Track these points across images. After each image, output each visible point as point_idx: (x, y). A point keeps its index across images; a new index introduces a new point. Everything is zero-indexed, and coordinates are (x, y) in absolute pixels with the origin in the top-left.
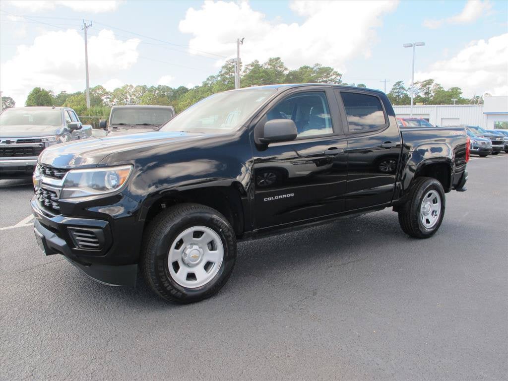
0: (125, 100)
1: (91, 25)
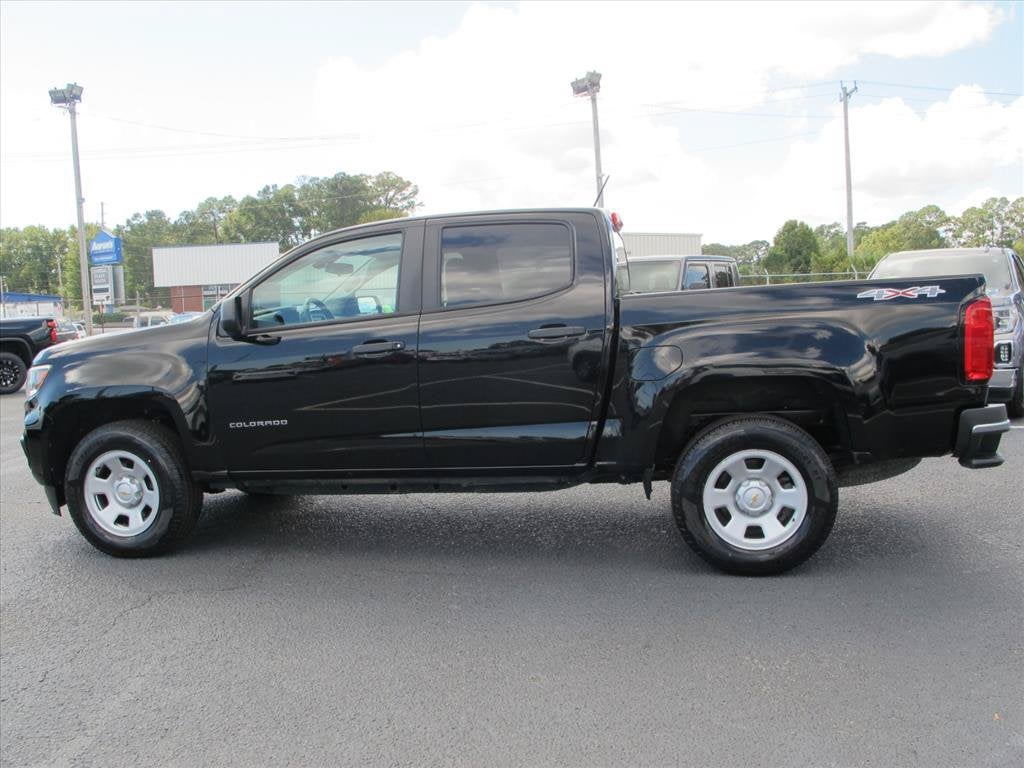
0: (988, 233)
1: (856, 88)
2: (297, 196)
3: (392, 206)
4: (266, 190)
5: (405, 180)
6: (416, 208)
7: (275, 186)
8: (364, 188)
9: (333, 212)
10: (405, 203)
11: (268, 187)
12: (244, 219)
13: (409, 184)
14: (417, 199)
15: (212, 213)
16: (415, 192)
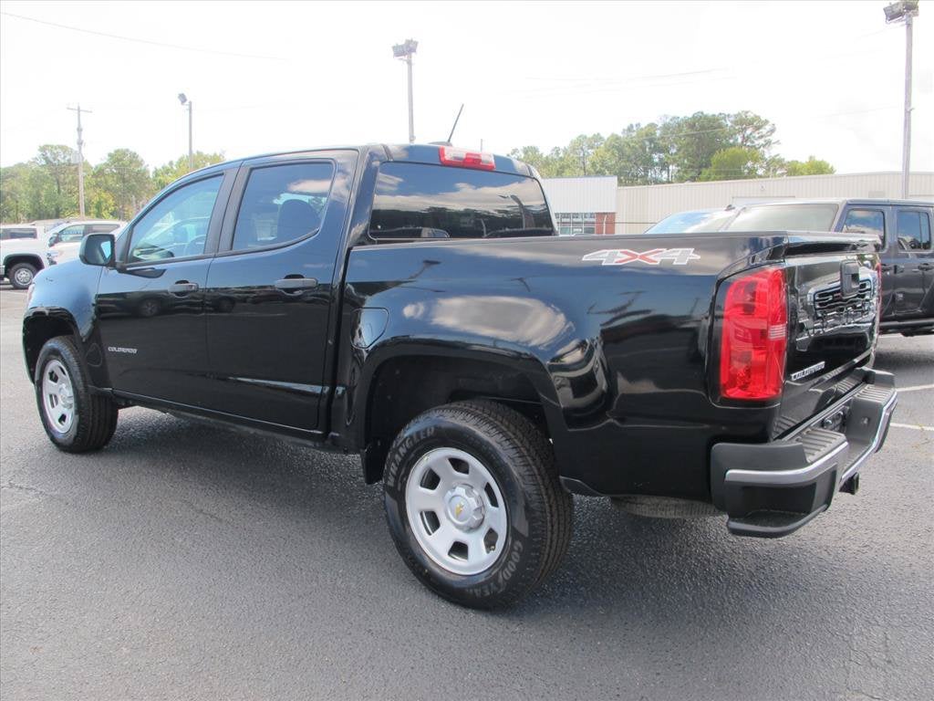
2: (658, 133)
3: (749, 144)
4: (630, 129)
5: (763, 119)
6: (773, 145)
7: (638, 125)
8: (720, 126)
9: (690, 150)
10: (762, 141)
11: (632, 126)
12: (608, 155)
13: (767, 122)
14: (773, 138)
15: (582, 149)
16: (772, 131)
